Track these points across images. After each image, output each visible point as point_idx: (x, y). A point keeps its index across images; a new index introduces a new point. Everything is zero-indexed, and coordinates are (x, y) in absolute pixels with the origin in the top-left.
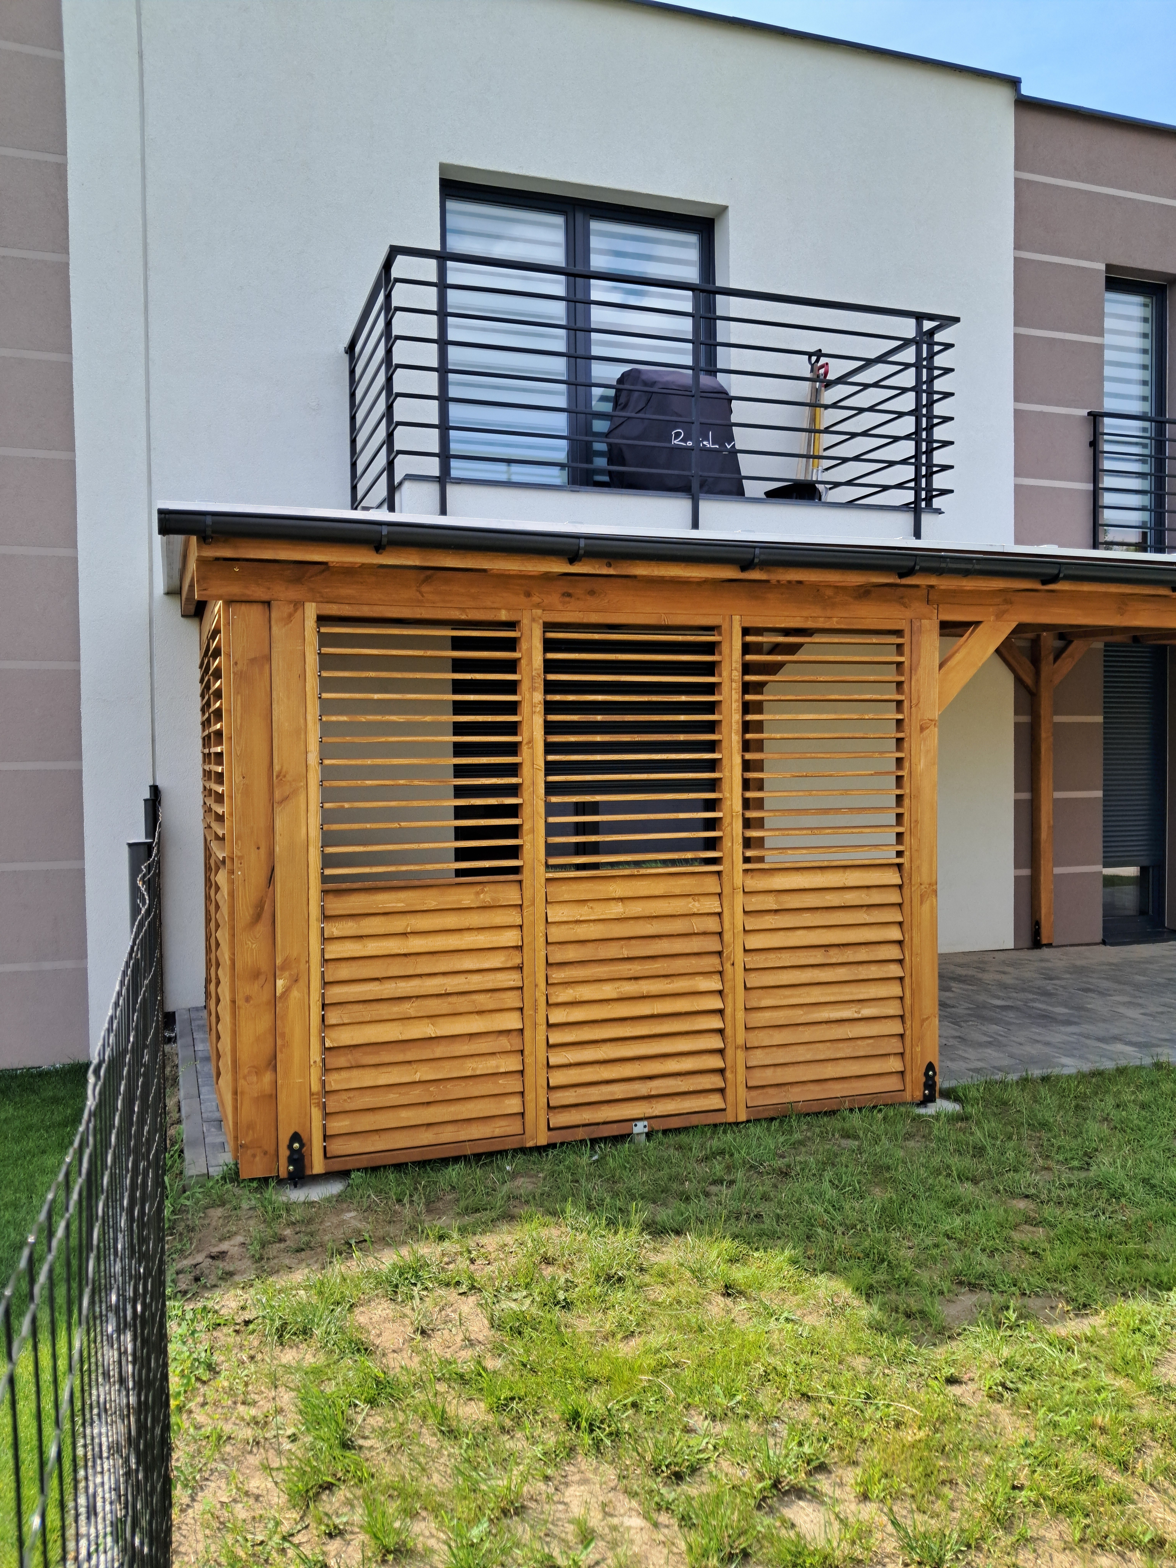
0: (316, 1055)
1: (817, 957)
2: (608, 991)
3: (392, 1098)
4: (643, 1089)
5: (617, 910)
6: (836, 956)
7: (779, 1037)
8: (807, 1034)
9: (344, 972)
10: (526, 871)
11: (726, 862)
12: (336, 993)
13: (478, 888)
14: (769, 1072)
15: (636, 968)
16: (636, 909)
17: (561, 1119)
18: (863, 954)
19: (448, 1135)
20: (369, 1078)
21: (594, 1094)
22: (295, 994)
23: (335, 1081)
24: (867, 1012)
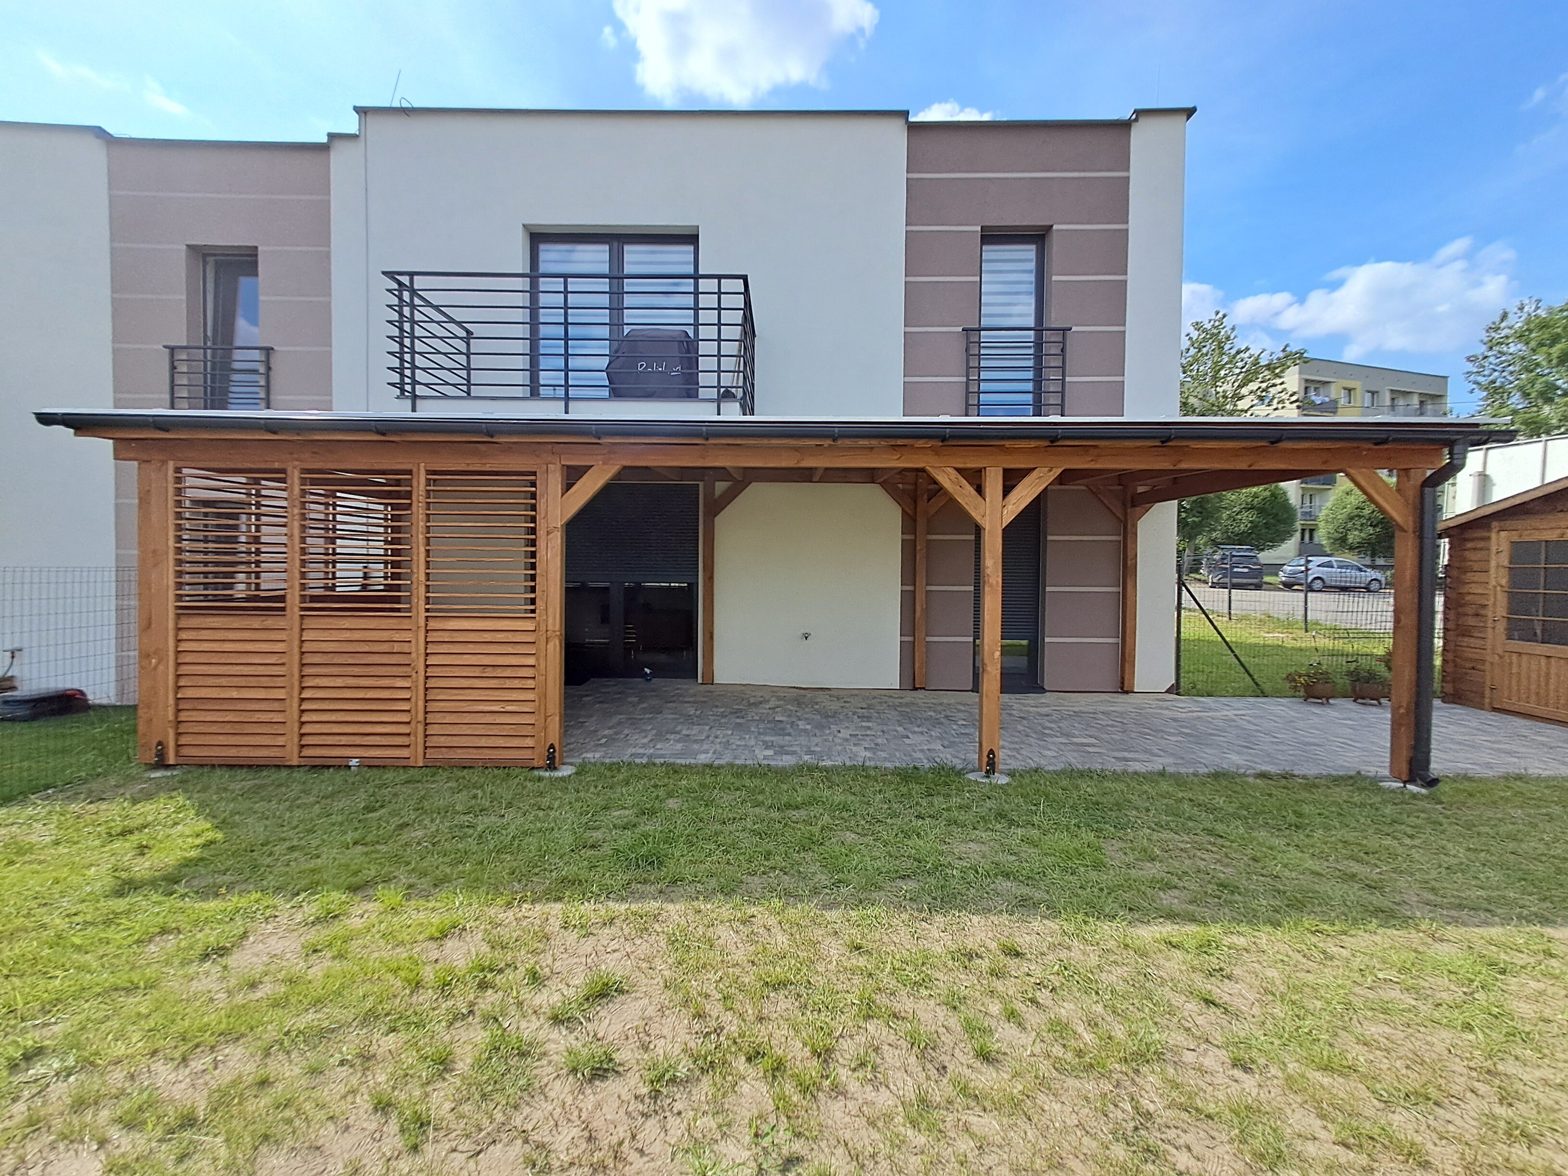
0: (171, 701)
1: (477, 672)
2: (339, 682)
3: (214, 729)
4: (358, 740)
5: (347, 635)
6: (489, 672)
7: (449, 718)
8: (468, 719)
9: (188, 658)
10: (288, 609)
11: (414, 610)
12: (184, 670)
13: (264, 618)
14: (443, 739)
15: (356, 670)
16: (357, 635)
17: (306, 752)
18: (508, 673)
19: (244, 752)
20: (202, 716)
21: (330, 740)
22: (161, 668)
23: (183, 716)
24: (509, 708)
